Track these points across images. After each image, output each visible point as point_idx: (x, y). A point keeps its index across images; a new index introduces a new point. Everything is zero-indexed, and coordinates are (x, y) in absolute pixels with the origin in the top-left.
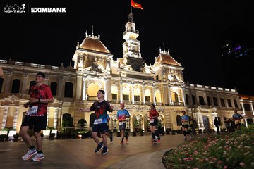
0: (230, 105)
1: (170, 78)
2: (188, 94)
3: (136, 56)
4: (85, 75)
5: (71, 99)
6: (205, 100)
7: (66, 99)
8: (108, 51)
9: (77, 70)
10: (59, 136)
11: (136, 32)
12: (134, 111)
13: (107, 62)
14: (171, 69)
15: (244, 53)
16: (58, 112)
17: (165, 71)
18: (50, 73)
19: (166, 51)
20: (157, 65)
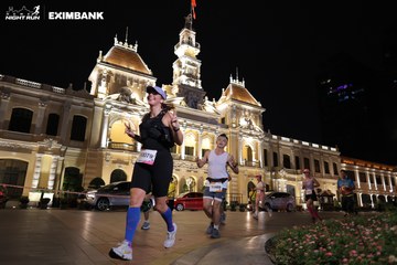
0: (327, 171)
1: (243, 123)
2: (267, 149)
3: (192, 84)
4: (108, 106)
5: (81, 144)
6: (292, 160)
7: (73, 142)
8: (150, 72)
9: (96, 96)
11: (196, 46)
12: (183, 170)
14: (245, 110)
15: (350, 95)
16: (57, 162)
17: (236, 112)
18: (49, 98)
20: (225, 101)
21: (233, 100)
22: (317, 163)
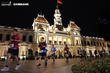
0: (101, 45)
1: (75, 33)
2: (83, 40)
3: (60, 24)
4: (38, 32)
5: (32, 43)
6: (90, 43)
7: (29, 43)
8: (48, 22)
9: (34, 30)
10: (27, 59)
11: (60, 14)
12: (59, 48)
13: (47, 27)
14: (75, 30)
15: (107, 22)
16: (26, 48)
17: (72, 30)
18: (23, 32)
19: (73, 22)
20: (69, 28)
21: (71, 27)
22: (98, 43)
